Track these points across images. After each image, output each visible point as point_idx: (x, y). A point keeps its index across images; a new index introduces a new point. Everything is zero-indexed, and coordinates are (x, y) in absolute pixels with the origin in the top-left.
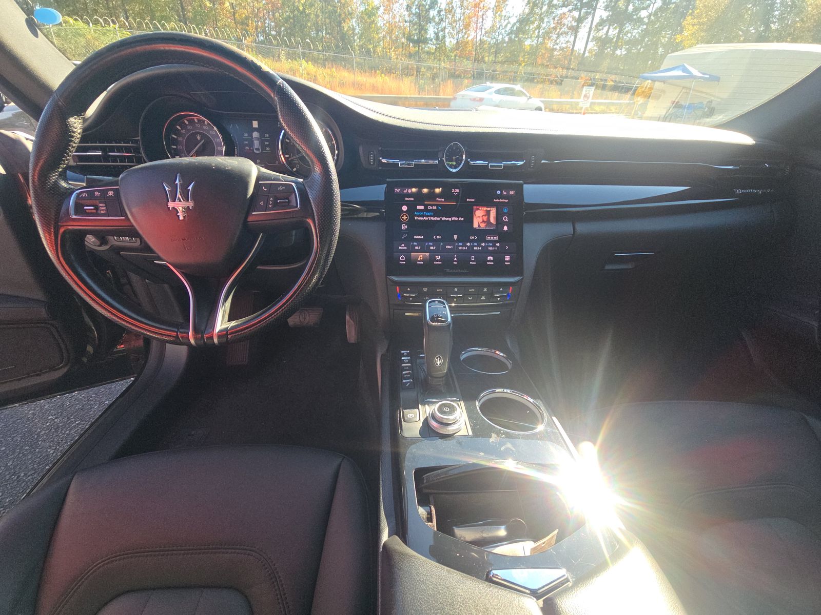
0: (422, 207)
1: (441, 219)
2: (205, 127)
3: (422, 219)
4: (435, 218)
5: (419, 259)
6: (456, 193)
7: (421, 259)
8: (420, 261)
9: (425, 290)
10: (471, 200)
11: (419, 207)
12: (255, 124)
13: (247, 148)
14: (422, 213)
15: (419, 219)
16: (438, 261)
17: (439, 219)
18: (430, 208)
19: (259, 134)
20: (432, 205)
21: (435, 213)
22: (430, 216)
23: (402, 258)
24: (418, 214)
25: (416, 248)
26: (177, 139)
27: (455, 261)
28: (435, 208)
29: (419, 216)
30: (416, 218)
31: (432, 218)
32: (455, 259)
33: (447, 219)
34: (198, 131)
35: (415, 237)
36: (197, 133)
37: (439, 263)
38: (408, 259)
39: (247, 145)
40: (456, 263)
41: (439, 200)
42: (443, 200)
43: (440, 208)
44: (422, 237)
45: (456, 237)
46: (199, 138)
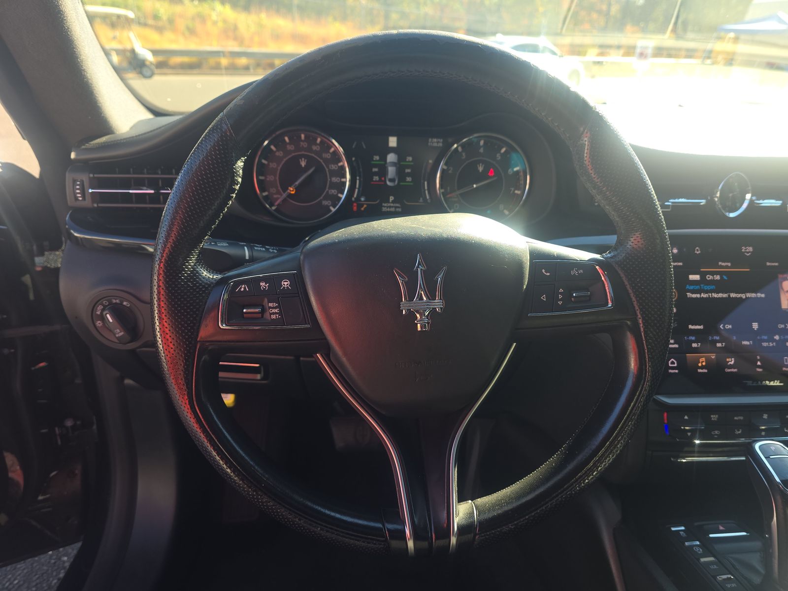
0: (696, 277)
1: (729, 295)
2: (314, 148)
3: (698, 296)
4: (720, 295)
5: (700, 365)
6: (748, 253)
7: (704, 364)
8: (702, 367)
9: (714, 417)
10: (773, 264)
11: (692, 277)
12: (393, 142)
13: (376, 178)
14: (697, 287)
15: (694, 296)
16: (731, 367)
17: (725, 295)
18: (709, 277)
19: (397, 156)
20: (713, 273)
21: (719, 287)
22: (712, 291)
23: (673, 363)
24: (692, 287)
25: (694, 345)
26: (268, 165)
27: (759, 367)
28: (718, 277)
29: (693, 292)
30: (689, 295)
31: (715, 295)
32: (759, 363)
33: (739, 296)
34: (303, 153)
35: (690, 327)
36: (301, 156)
37: (733, 370)
38: (682, 366)
39: (376, 174)
40: (760, 370)
41: (723, 264)
42: (729, 264)
43: (725, 277)
44: (701, 327)
45: (755, 326)
46: (303, 164)
